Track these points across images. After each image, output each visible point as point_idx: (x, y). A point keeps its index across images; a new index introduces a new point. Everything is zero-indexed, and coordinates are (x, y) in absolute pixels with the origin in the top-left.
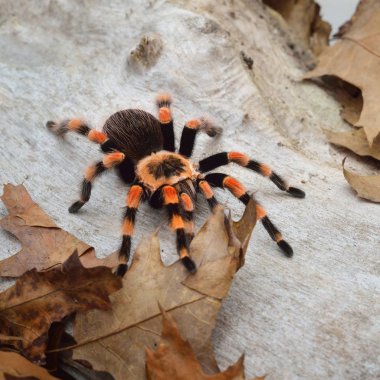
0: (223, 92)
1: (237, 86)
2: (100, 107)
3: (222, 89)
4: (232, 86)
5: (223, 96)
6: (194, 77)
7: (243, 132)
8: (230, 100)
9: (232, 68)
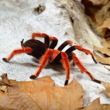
0: (61, 25)
1: (66, 25)
2: (20, 22)
3: (61, 24)
4: (64, 24)
5: (60, 26)
6: (52, 19)
7: (64, 38)
8: (62, 28)
9: (66, 19)
